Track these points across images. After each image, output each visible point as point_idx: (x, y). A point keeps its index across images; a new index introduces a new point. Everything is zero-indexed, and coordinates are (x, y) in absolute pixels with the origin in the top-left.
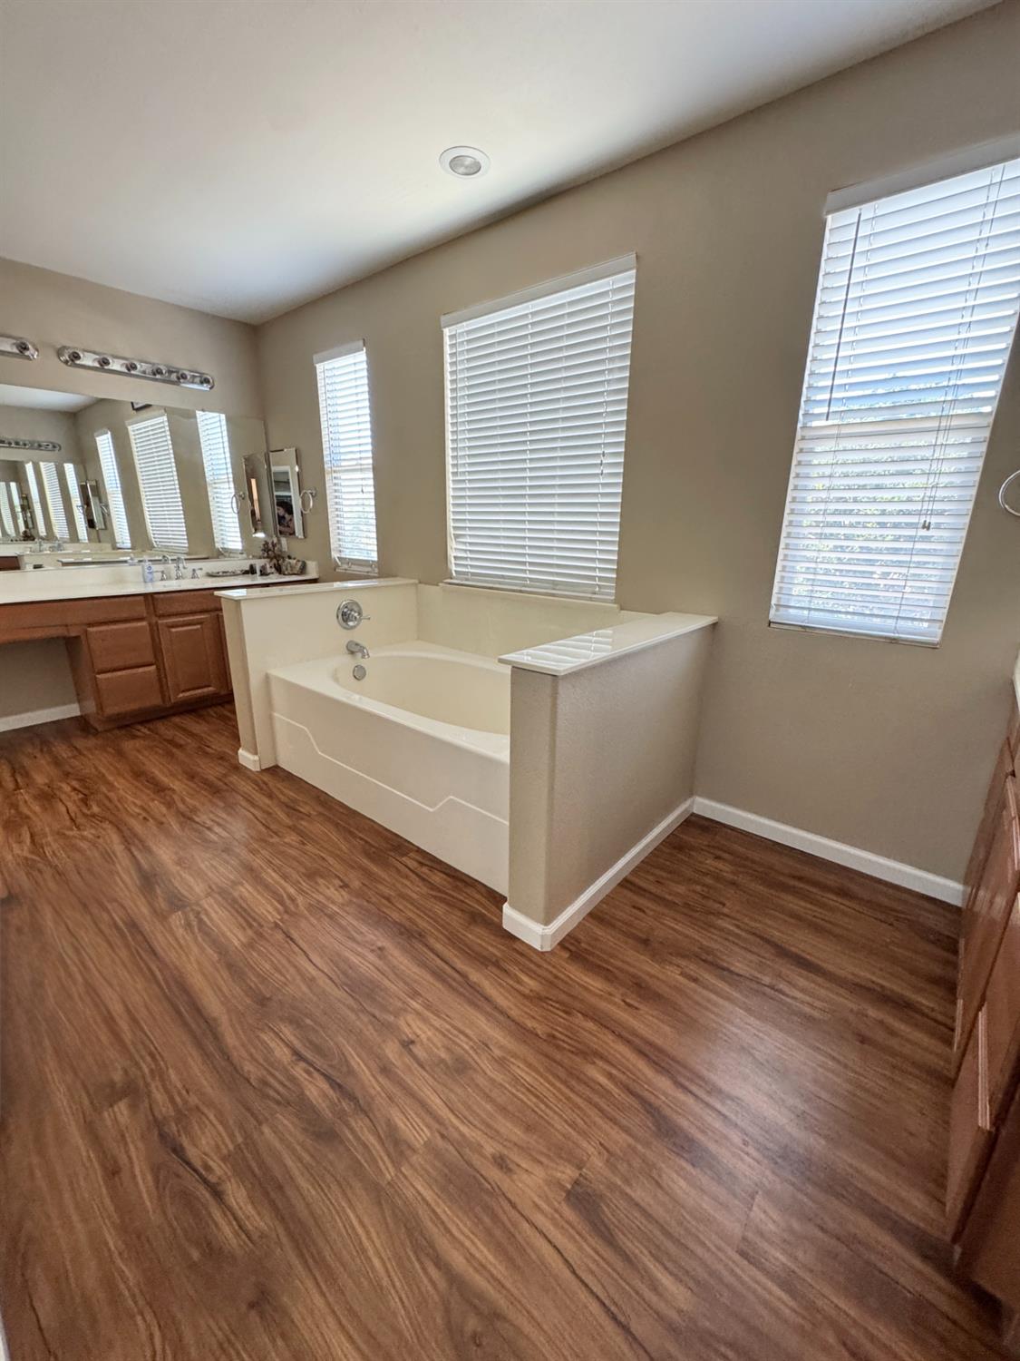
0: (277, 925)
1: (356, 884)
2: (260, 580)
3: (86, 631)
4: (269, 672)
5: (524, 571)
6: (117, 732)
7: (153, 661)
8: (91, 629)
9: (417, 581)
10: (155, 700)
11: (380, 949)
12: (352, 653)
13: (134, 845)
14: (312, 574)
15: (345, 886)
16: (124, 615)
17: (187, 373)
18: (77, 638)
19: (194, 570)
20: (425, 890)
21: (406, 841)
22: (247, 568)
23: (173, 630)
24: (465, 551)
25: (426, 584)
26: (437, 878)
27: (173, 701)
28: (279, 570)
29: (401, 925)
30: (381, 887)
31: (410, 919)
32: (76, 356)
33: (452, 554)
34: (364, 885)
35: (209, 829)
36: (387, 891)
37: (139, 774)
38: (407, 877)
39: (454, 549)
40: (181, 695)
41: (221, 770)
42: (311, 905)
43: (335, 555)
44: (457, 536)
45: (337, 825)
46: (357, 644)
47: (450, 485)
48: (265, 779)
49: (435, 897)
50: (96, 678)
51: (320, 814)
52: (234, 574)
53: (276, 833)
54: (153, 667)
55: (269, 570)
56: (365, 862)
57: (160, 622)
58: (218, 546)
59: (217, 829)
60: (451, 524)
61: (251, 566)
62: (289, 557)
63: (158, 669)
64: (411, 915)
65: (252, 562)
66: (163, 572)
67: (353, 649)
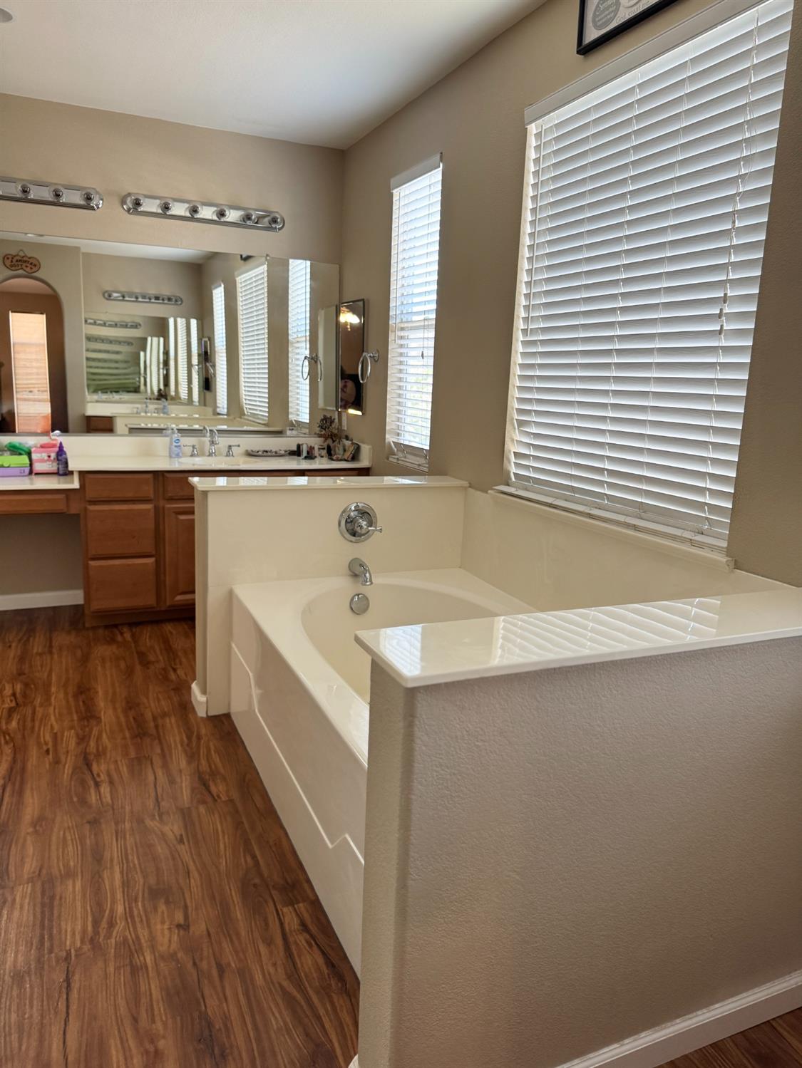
0: (68, 958)
1: (199, 928)
2: (305, 465)
3: (86, 509)
4: (233, 587)
5: (600, 483)
6: (101, 631)
7: (154, 553)
8: (92, 508)
9: (466, 484)
10: (148, 600)
11: (157, 1052)
12: (355, 576)
13: (14, 784)
14: (364, 462)
15: (184, 927)
16: (130, 495)
17: (252, 212)
18: (78, 515)
19: (230, 446)
20: (280, 975)
21: (308, 881)
22: (295, 448)
23: (182, 517)
24: (529, 445)
25: (477, 489)
26: (310, 961)
27: (168, 604)
28: (330, 453)
29: (210, 1025)
30: (226, 946)
31: (226, 1018)
32: (137, 203)
33: (511, 448)
34: (209, 934)
35: (97, 785)
36: (230, 959)
37: (83, 693)
38: (269, 943)
39: (515, 441)
40: (179, 598)
41: (165, 705)
42: (125, 940)
43: (390, 438)
44: (521, 423)
45: (238, 825)
46: (361, 565)
47: (518, 347)
48: (203, 731)
49: (285, 992)
50: (88, 564)
51: (231, 801)
52: (277, 455)
53: (161, 815)
54: (152, 560)
55: (316, 452)
56: (235, 897)
57: (168, 506)
58: (292, 417)
59: (105, 789)
60: (513, 405)
61: (299, 446)
62: (347, 438)
63: (156, 561)
64: (234, 1013)
65: (300, 441)
66: (194, 447)
67: (357, 571)
